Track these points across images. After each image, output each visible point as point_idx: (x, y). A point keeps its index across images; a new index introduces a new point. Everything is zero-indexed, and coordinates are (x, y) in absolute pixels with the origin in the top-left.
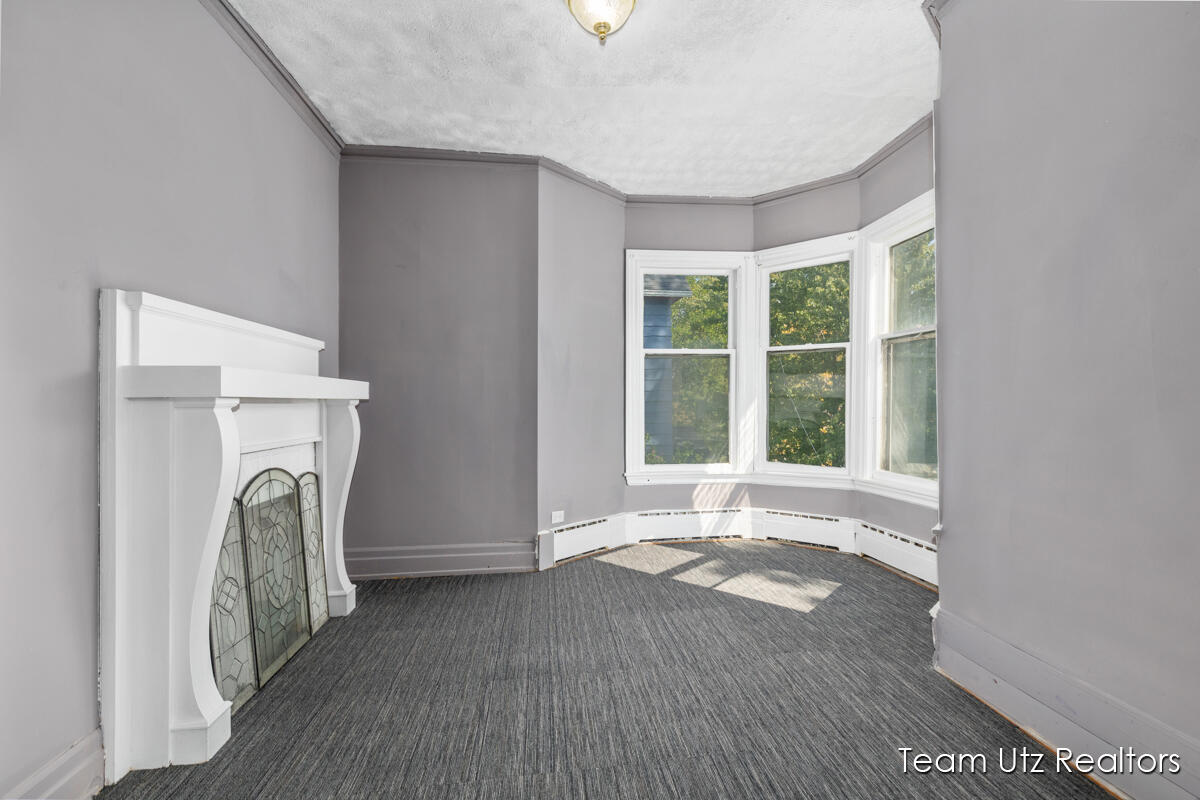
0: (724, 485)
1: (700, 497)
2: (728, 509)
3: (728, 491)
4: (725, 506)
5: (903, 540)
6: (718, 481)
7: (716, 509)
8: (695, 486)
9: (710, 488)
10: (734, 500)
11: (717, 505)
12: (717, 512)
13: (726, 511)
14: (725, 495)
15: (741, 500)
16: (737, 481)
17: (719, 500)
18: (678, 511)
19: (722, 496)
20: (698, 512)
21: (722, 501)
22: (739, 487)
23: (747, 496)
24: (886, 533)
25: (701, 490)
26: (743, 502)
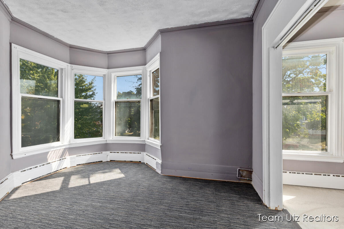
0: (60, 149)
1: (50, 157)
2: (61, 159)
3: (61, 152)
4: (60, 158)
5: (117, 153)
6: (58, 149)
7: (57, 160)
8: (48, 152)
9: (54, 152)
10: (64, 154)
11: (57, 158)
12: (57, 161)
13: (60, 160)
14: (60, 154)
15: (65, 155)
16: (64, 147)
17: (58, 156)
18: (40, 165)
19: (59, 154)
20: (50, 163)
21: (59, 157)
22: (65, 149)
23: (68, 152)
24: (120, 153)
25: (51, 153)
26: (67, 155)
